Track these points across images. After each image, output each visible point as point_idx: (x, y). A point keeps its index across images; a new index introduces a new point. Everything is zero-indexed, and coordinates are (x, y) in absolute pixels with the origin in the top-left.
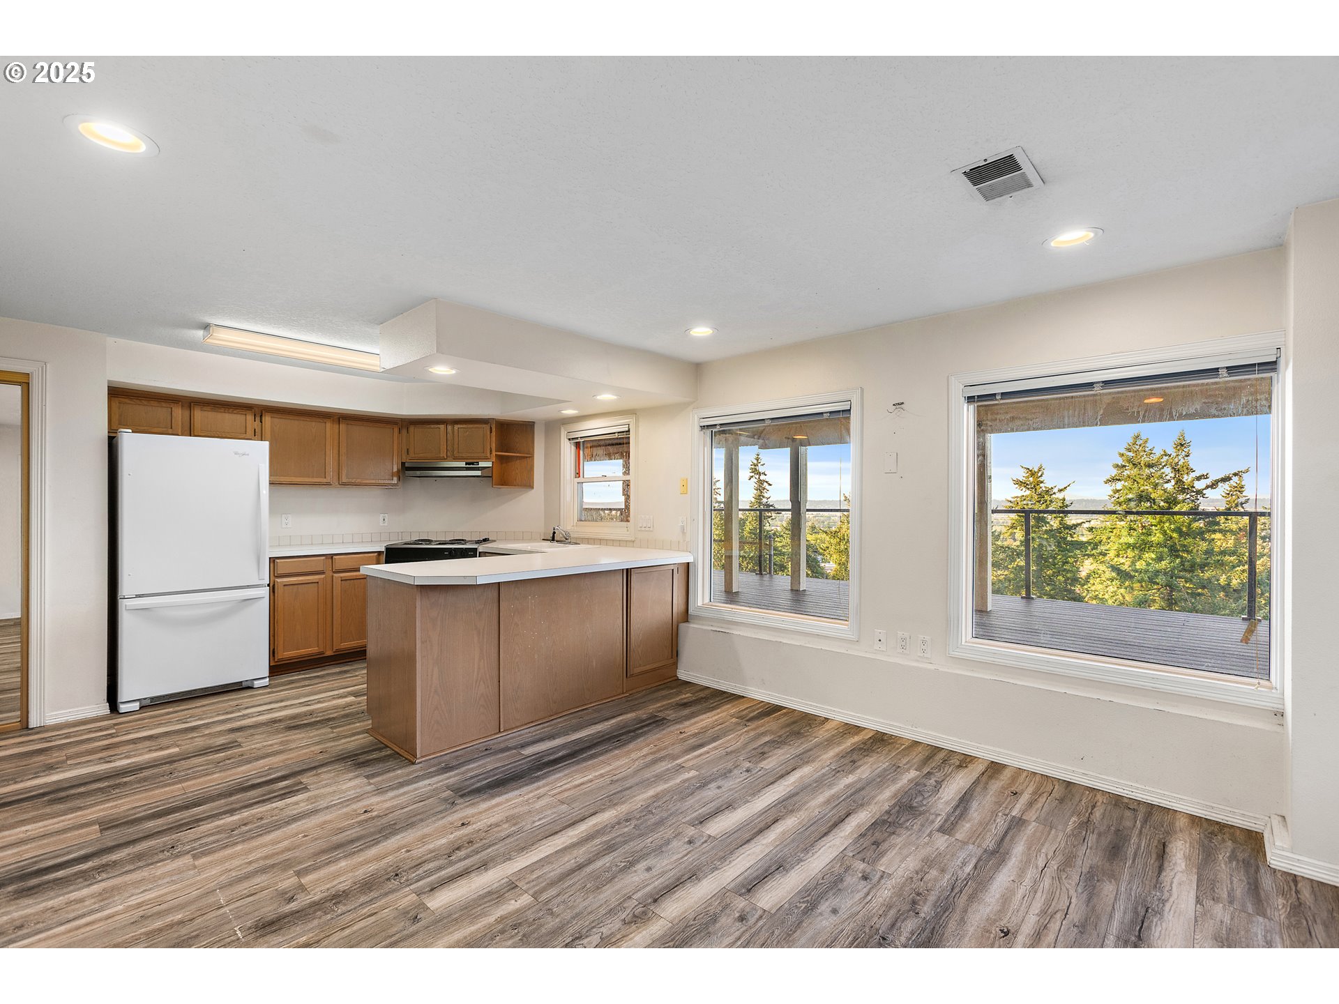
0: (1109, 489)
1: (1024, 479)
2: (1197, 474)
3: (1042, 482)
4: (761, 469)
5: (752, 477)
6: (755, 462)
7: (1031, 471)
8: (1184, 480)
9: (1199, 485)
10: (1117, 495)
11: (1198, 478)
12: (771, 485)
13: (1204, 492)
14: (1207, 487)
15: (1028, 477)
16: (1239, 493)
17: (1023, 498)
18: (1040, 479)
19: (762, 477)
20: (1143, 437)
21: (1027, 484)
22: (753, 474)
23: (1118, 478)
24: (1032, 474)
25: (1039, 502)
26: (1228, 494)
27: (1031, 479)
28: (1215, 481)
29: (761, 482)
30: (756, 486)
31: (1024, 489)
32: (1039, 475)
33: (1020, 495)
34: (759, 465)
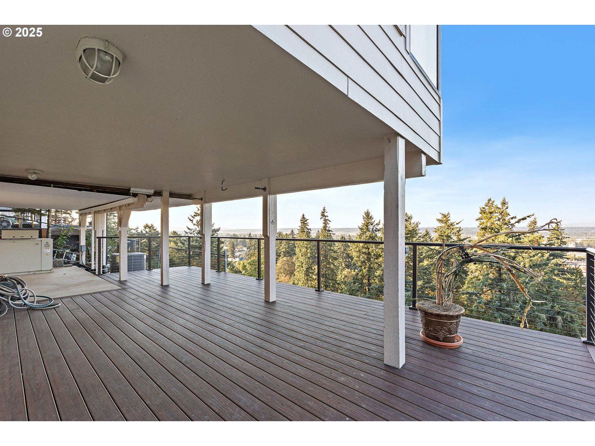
0: (478, 223)
1: (441, 218)
2: (511, 216)
3: (449, 220)
4: (326, 214)
5: (322, 218)
6: (323, 211)
7: (444, 215)
8: (506, 219)
9: (513, 221)
10: (481, 226)
11: (512, 218)
12: (330, 221)
13: (515, 224)
14: (516, 222)
15: (443, 218)
16: (534, 225)
17: (441, 227)
18: (448, 219)
19: (326, 218)
20: (492, 200)
21: (443, 221)
22: (322, 217)
23: (482, 218)
24: (445, 216)
25: (448, 229)
26: (530, 225)
27: (444, 219)
28: (519, 220)
29: (326, 220)
30: (324, 222)
31: (441, 223)
32: (448, 217)
33: (440, 226)
34: (325, 212)
